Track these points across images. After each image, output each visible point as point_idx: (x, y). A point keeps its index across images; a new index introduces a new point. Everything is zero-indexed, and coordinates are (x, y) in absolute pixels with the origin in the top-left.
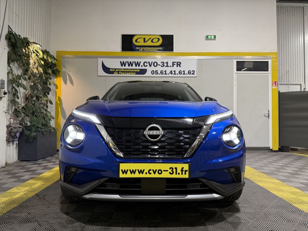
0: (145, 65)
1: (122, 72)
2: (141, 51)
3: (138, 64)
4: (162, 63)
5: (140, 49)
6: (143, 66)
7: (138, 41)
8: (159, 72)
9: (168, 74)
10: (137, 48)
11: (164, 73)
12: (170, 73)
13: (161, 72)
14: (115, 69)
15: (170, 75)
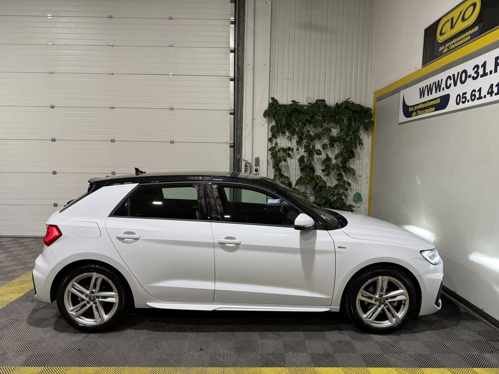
0: (448, 85)
1: (421, 110)
2: (445, 53)
3: (438, 86)
4: (476, 69)
5: (444, 49)
6: (445, 88)
7: (443, 32)
8: (468, 97)
9: (485, 97)
10: (441, 49)
11: (477, 96)
12: (488, 93)
13: (472, 95)
14: (414, 106)
15: (489, 99)
